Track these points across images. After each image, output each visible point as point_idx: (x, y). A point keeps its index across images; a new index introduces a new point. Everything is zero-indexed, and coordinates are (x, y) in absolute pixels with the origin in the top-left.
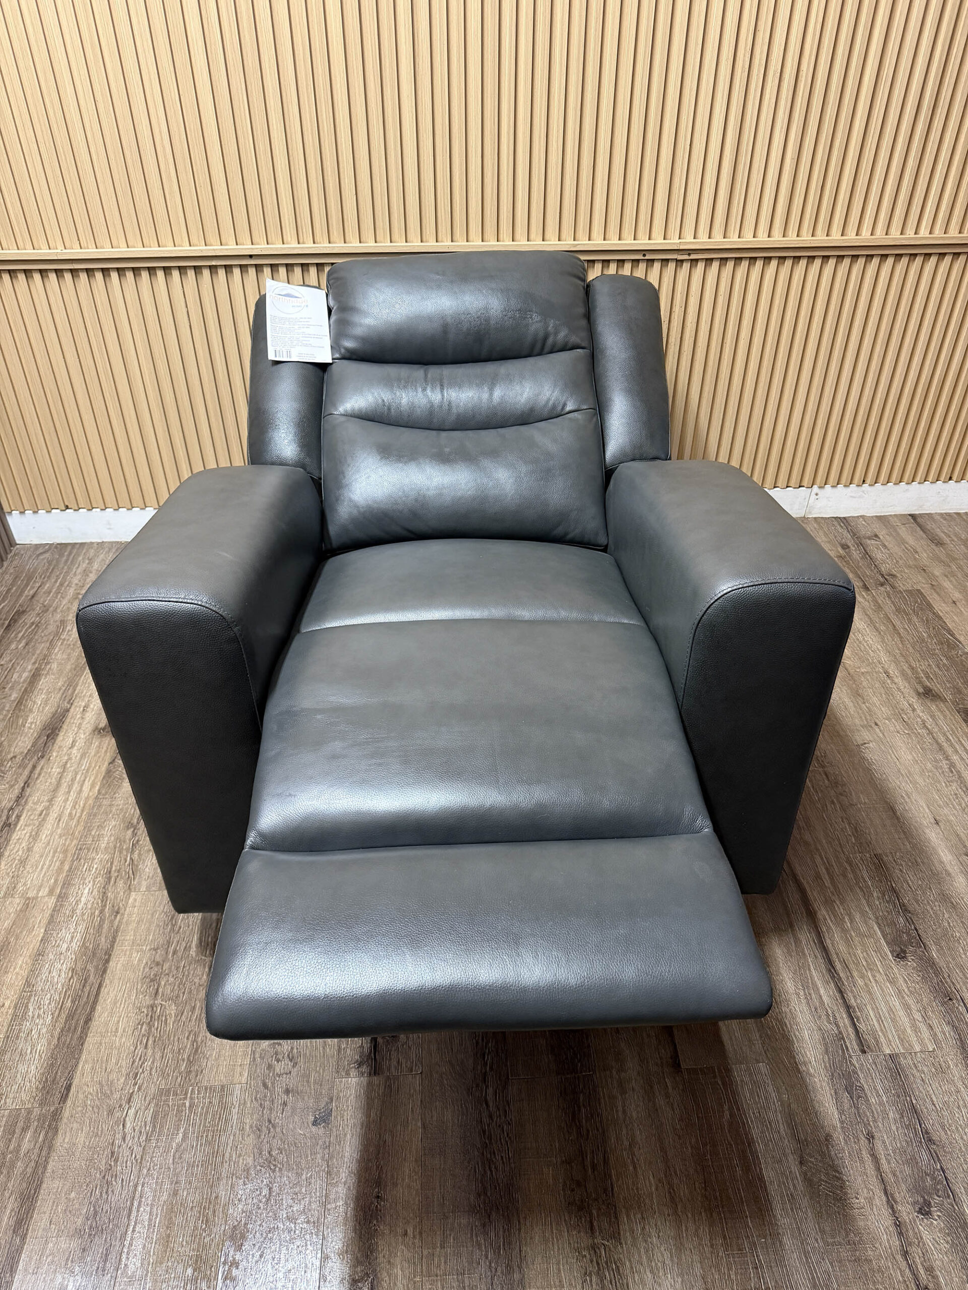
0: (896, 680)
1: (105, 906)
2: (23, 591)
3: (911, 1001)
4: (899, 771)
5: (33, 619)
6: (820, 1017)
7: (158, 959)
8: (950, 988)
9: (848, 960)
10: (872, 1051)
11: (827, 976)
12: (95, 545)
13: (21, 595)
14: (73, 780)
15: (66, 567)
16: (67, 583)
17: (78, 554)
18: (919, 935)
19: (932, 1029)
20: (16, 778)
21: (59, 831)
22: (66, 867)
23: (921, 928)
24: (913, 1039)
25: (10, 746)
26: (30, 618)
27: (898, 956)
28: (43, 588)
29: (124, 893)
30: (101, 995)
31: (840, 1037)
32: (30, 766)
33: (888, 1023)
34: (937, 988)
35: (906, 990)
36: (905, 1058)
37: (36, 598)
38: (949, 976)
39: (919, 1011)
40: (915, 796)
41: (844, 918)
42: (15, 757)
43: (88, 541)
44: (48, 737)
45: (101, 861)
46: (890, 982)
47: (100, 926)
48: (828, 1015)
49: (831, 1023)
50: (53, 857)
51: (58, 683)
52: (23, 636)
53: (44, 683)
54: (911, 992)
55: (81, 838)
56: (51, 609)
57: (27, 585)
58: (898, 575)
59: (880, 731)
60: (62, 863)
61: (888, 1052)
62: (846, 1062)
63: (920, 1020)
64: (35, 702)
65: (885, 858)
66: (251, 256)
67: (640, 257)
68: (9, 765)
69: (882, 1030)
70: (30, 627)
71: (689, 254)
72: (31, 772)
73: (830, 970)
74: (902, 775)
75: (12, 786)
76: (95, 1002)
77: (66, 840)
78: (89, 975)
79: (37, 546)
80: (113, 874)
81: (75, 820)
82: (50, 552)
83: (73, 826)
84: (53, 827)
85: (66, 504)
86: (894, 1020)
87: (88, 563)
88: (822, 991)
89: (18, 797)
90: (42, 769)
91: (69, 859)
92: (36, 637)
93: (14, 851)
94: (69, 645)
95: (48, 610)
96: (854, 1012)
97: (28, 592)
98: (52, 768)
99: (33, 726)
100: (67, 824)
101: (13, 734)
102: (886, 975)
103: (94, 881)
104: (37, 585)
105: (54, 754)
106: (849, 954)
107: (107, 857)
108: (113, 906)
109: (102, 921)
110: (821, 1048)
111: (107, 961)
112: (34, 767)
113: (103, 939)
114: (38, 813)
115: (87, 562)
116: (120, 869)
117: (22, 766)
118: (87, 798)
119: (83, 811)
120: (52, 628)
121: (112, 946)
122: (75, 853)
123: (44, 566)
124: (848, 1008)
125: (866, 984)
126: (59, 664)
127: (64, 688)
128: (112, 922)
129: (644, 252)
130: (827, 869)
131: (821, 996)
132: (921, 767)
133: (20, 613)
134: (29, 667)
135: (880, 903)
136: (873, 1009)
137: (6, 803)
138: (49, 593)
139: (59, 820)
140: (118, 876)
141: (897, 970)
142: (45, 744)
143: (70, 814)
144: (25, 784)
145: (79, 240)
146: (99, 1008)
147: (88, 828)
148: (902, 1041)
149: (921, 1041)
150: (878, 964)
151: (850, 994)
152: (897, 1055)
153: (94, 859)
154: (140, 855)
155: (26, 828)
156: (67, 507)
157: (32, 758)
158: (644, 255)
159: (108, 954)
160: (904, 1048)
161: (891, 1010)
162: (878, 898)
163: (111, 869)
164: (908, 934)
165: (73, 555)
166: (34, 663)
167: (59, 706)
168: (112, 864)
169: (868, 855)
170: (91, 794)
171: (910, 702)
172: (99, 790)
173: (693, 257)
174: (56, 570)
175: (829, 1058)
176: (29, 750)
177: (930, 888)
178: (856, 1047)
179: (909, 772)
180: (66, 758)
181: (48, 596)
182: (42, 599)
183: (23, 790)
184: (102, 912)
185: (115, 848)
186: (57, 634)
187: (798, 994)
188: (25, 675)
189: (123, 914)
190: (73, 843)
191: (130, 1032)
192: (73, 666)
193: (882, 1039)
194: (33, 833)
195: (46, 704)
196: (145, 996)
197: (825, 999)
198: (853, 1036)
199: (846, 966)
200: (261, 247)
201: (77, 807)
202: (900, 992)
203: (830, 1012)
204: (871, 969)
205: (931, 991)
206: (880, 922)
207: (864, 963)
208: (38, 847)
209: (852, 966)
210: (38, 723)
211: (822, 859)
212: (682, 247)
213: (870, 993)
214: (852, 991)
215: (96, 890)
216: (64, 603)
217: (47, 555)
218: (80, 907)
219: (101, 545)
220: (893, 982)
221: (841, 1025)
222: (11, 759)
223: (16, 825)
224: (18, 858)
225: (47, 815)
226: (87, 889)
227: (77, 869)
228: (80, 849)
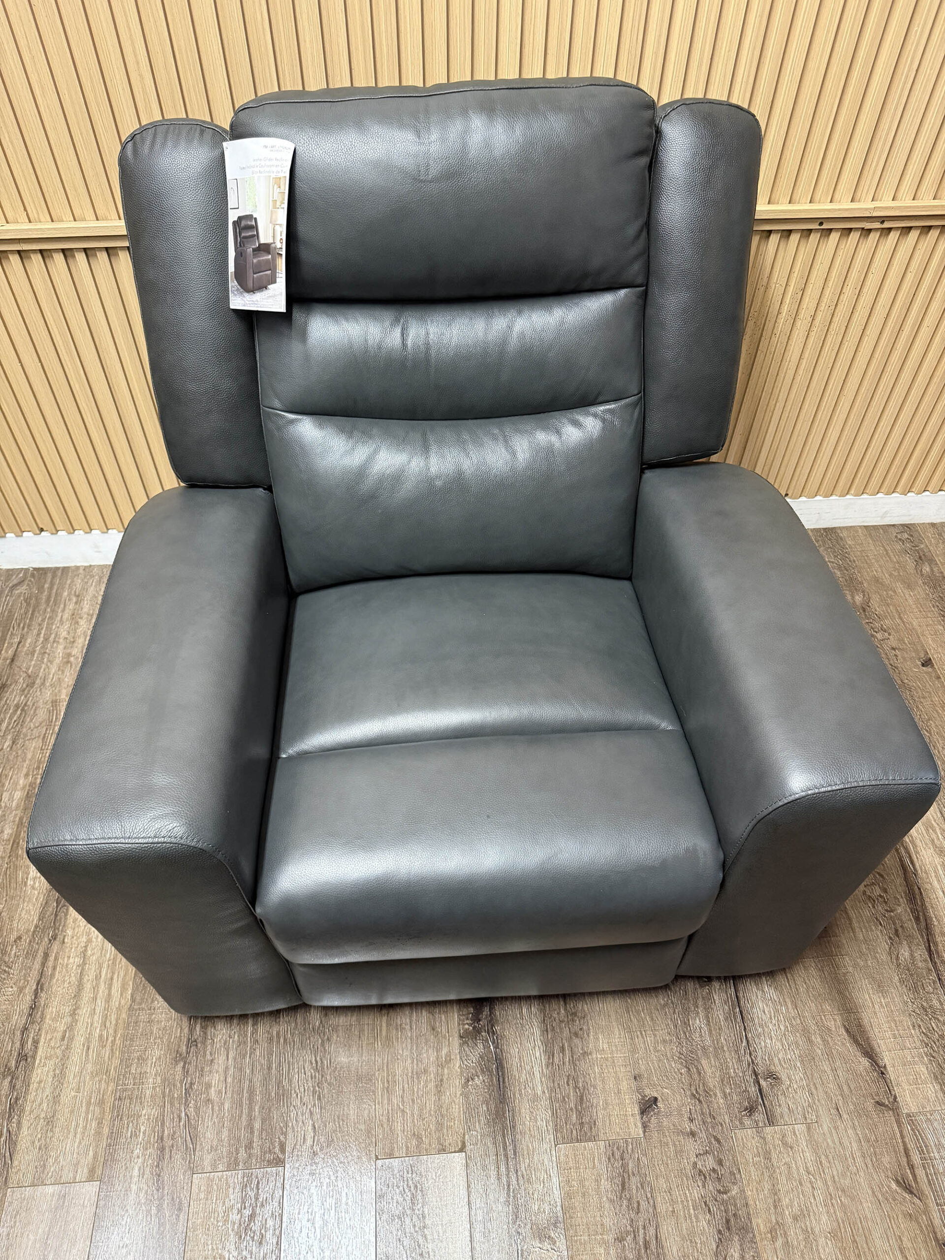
1: (162, 1199)
5: (17, 699)
12: (81, 571)
14: (98, 977)
15: (49, 610)
16: (53, 636)
17: (62, 586)
20: (25, 975)
21: (90, 1067)
22: (106, 1131)
25: (11, 919)
26: (14, 697)
28: (24, 646)
29: (184, 1176)
32: (40, 954)
37: (17, 663)
42: (20, 938)
43: (73, 565)
45: (149, 1119)
50: (87, 1113)
52: (7, 727)
55: (119, 1080)
56: (38, 681)
60: (100, 1123)
67: (814, 226)
68: (13, 952)
70: (15, 711)
71: (882, 222)
72: (43, 965)
75: (21, 990)
77: (100, 1081)
79: (9, 573)
80: (168, 1143)
81: (108, 1048)
82: (26, 582)
83: (106, 1059)
84: (81, 1059)
85: (41, 526)
87: (76, 603)
89: (31, 1007)
90: (56, 959)
91: (108, 1116)
92: (24, 730)
93: (37, 1103)
95: (34, 683)
98: (69, 957)
99: (37, 884)
100: (98, 1055)
101: (12, 898)
103: (144, 1155)
104: (17, 640)
105: (69, 932)
107: (154, 1112)
108: (173, 1199)
109: (162, 1227)
112: (46, 956)
114: (59, 1035)
115: (74, 599)
116: (174, 1133)
117: (30, 954)
118: (119, 1009)
119: (115, 1032)
120: (42, 714)
122: (114, 1105)
123: (21, 608)
128: (174, 1227)
129: (822, 220)
134: (21, 782)
137: (18, 1020)
138: (33, 653)
139: (88, 1048)
140: (173, 1146)
142: (56, 915)
143: (101, 1036)
144: (38, 984)
145: (27, 214)
147: (126, 1062)
153: (139, 1116)
154: (197, 1109)
155: (47, 1062)
156: (42, 530)
157: (41, 939)
158: (821, 224)
163: (163, 1131)
165: (56, 587)
166: (27, 775)
168: (163, 1124)
170: (123, 1002)
172: (132, 996)
173: (887, 225)
174: (36, 614)
176: (36, 927)
180: (84, 939)
181: (31, 660)
182: (26, 664)
183: (36, 997)
184: (159, 1209)
185: (164, 1097)
186: (50, 724)
188: (18, 795)
189: (187, 1214)
190: (110, 1088)
194: (57, 1072)
201: (108, 1024)
208: (67, 1096)
212: (875, 214)
215: (147, 1171)
216: (53, 671)
217: (23, 589)
218: (131, 1200)
219: (88, 569)
222: (15, 941)
223: (34, 1057)
224: (43, 1115)
225: (71, 1039)
226: (137, 1169)
227: (119, 1134)
228: (120, 1099)
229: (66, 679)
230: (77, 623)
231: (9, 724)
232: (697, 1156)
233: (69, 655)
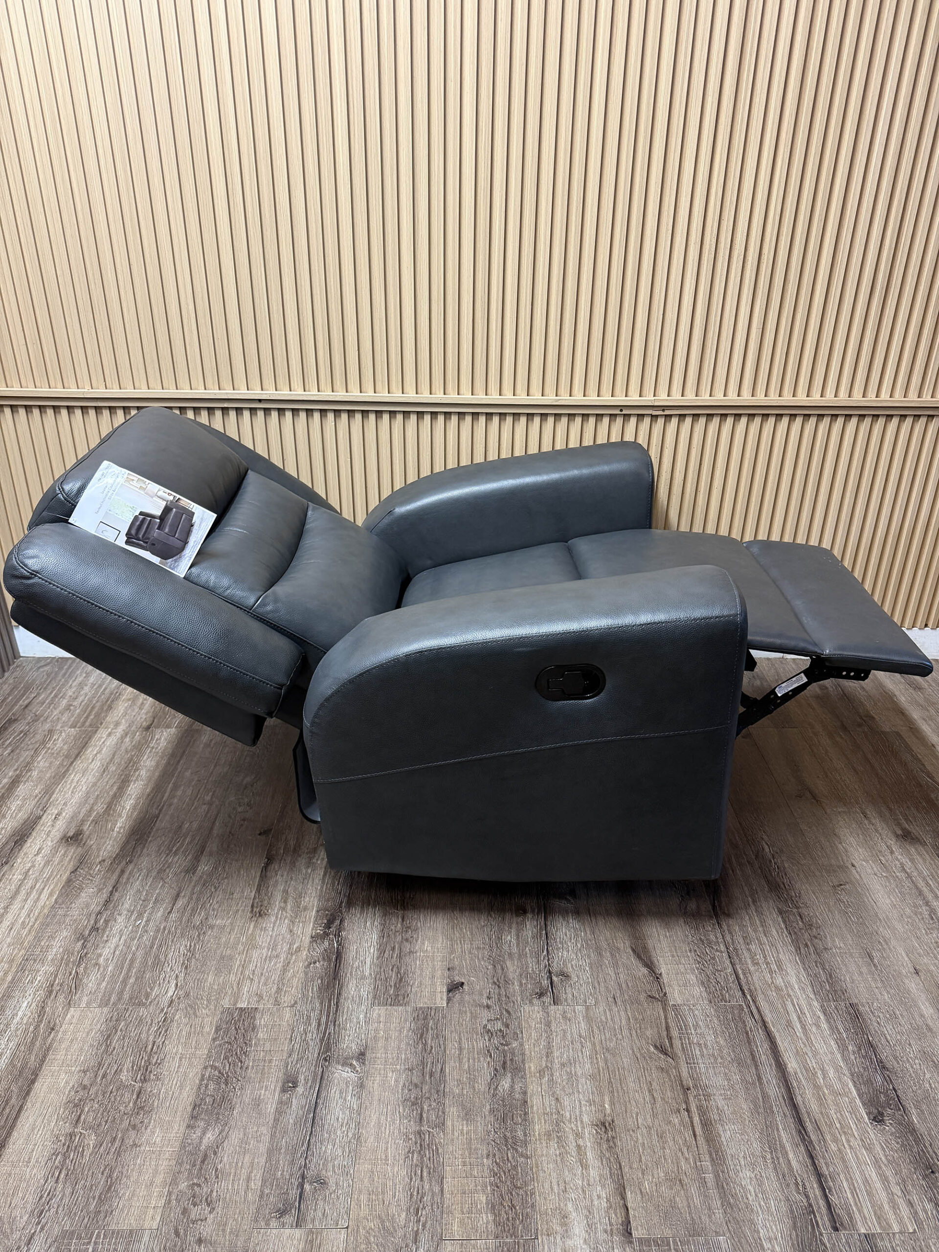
0: (874, 821)
1: (41, 1021)
2: (17, 702)
3: (889, 1173)
4: (877, 916)
5: (23, 727)
6: (788, 1185)
7: (86, 1082)
8: (932, 1159)
9: (820, 1120)
10: (845, 1229)
11: (797, 1139)
13: (15, 704)
14: (32, 888)
15: (63, 680)
16: (61, 695)
17: (77, 669)
18: (898, 1096)
19: (912, 1206)
21: (9, 940)
22: (9, 978)
23: (900, 1088)
24: (891, 1217)
26: (21, 726)
27: (874, 1119)
28: (37, 699)
29: (63, 1008)
30: (19, 1120)
31: (810, 1210)
33: (863, 1197)
34: (918, 1157)
35: (883, 1159)
36: (882, 1239)
37: (30, 708)
38: (931, 1145)
39: (898, 1184)
40: (893, 943)
41: (816, 1073)
44: (15, 843)
45: (46, 973)
46: (866, 1149)
47: (33, 1043)
48: (797, 1184)
49: (800, 1193)
51: (35, 790)
53: (22, 790)
54: (889, 1161)
55: (30, 948)
56: (42, 719)
57: (23, 695)
58: (876, 717)
59: (857, 872)
60: (6, 973)
61: (863, 1231)
62: (816, 1239)
63: (899, 1193)
64: (9, 808)
65: (861, 1008)
66: (260, 401)
67: (618, 412)
69: (856, 1204)
70: (19, 735)
71: (663, 410)
73: (801, 1132)
74: (880, 919)
76: (12, 1127)
77: (14, 949)
78: (11, 1097)
79: (39, 659)
80: (56, 988)
81: (27, 929)
82: (51, 665)
83: (23, 936)
86: (869, 1194)
88: (791, 1156)
91: (14, 969)
92: (22, 745)
94: (53, 754)
95: (38, 719)
96: (826, 1182)
97: (23, 702)
98: (14, 875)
100: (18, 933)
102: (862, 1140)
103: (35, 994)
104: (33, 695)
105: (19, 861)
106: (821, 1113)
107: (52, 969)
108: (49, 1022)
109: (35, 1038)
110: (788, 1222)
111: (33, 1082)
113: (33, 1058)
115: (84, 675)
116: (63, 982)
118: (43, 907)
119: (36, 920)
120: (39, 737)
121: (41, 1066)
122: (21, 963)
123: (42, 678)
124: (819, 1176)
125: (839, 1150)
126: (41, 771)
127: (40, 796)
128: (45, 1039)
129: (621, 407)
130: (799, 1018)
131: (789, 1161)
132: (899, 912)
133: (11, 721)
134: (10, 774)
135: (856, 1058)
136: (847, 1180)
138: (43, 703)
139: (11, 929)
140: (59, 990)
141: (873, 1133)
142: (12, 850)
143: (23, 922)
145: (105, 381)
146: (15, 1134)
147: (38, 939)
148: (879, 1218)
149: (900, 1221)
150: (853, 1127)
151: (821, 1161)
152: (873, 1235)
153: (38, 971)
154: (86, 968)
158: (621, 410)
159: (35, 1074)
160: (881, 1227)
161: (866, 1181)
162: (854, 1053)
163: (55, 981)
164: (886, 1095)
165: (72, 669)
166: (16, 770)
167: (31, 813)
168: (56, 976)
169: (843, 1004)
170: (48, 903)
171: (889, 844)
172: (56, 900)
173: (667, 412)
174: (53, 682)
175: (797, 1235)
177: (910, 1045)
178: (828, 1223)
179: (887, 916)
180: (29, 865)
181: (41, 707)
182: (37, 709)
184: (37, 1027)
185: (62, 960)
186: (43, 743)
187: (764, 1158)
188: (5, 780)
189: (58, 1032)
190: (21, 953)
191: (43, 1163)
192: (53, 774)
193: (857, 1215)
195: (20, 811)
196: (65, 1123)
197: (794, 1164)
198: (824, 1210)
199: (818, 1128)
200: (270, 393)
201: (32, 915)
202: (877, 1162)
203: (799, 1180)
204: (845, 1133)
205: (911, 1162)
206: (856, 1079)
207: (838, 1125)
209: (824, 1128)
210: (9, 828)
211: (794, 1005)
212: (656, 404)
213: (844, 1161)
214: (824, 1158)
215: (34, 1004)
216: (55, 713)
217: (46, 668)
218: (15, 1021)
220: (869, 1149)
221: (811, 1196)
226: (26, 1003)
227: (19, 980)
228: (27, 959)
229: (64, 719)
230: (83, 688)
231: (11, 741)
232: (488, 1021)
233: (71, 705)
